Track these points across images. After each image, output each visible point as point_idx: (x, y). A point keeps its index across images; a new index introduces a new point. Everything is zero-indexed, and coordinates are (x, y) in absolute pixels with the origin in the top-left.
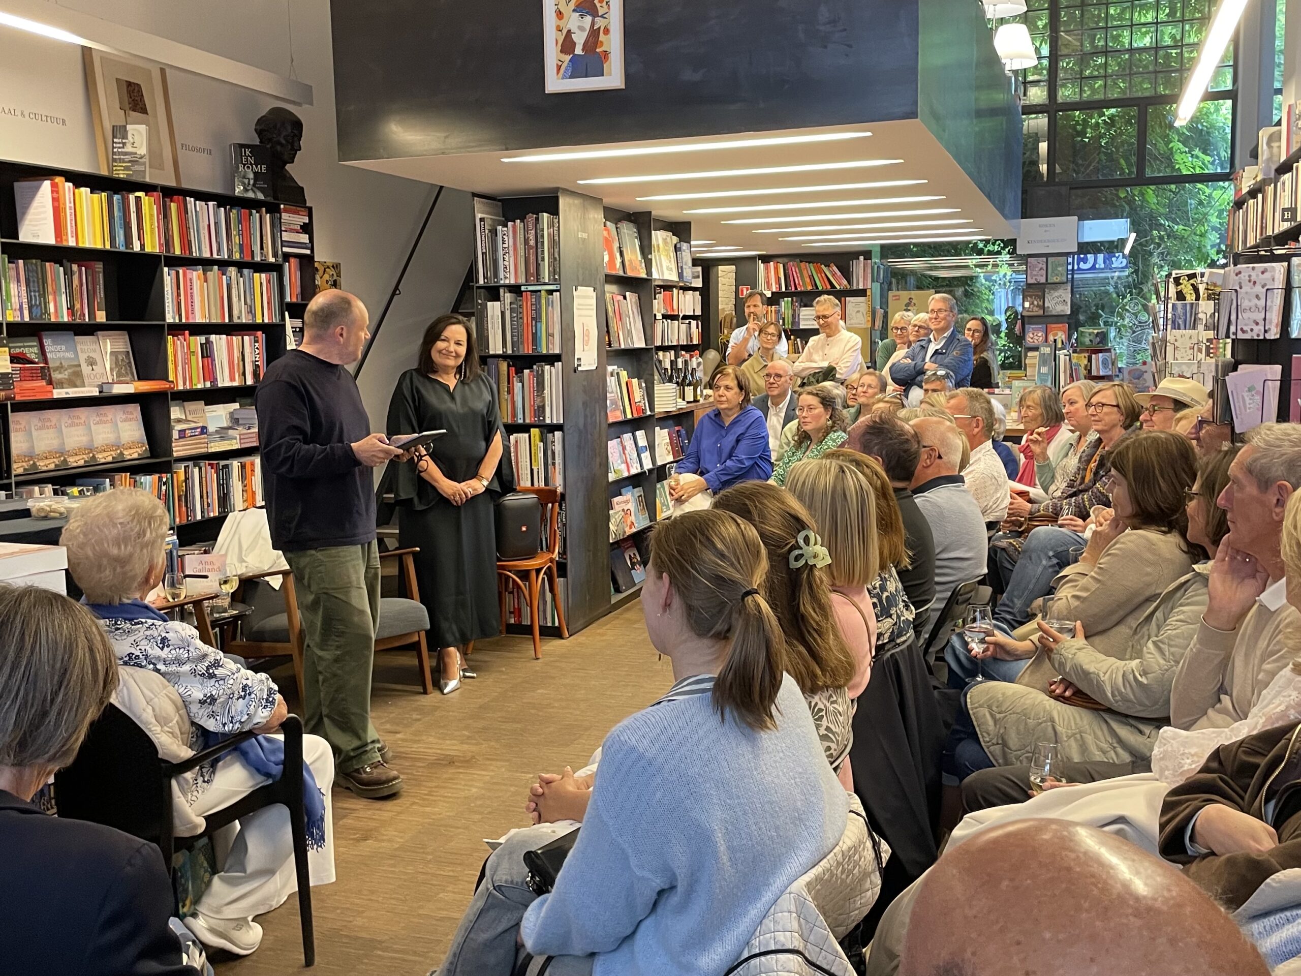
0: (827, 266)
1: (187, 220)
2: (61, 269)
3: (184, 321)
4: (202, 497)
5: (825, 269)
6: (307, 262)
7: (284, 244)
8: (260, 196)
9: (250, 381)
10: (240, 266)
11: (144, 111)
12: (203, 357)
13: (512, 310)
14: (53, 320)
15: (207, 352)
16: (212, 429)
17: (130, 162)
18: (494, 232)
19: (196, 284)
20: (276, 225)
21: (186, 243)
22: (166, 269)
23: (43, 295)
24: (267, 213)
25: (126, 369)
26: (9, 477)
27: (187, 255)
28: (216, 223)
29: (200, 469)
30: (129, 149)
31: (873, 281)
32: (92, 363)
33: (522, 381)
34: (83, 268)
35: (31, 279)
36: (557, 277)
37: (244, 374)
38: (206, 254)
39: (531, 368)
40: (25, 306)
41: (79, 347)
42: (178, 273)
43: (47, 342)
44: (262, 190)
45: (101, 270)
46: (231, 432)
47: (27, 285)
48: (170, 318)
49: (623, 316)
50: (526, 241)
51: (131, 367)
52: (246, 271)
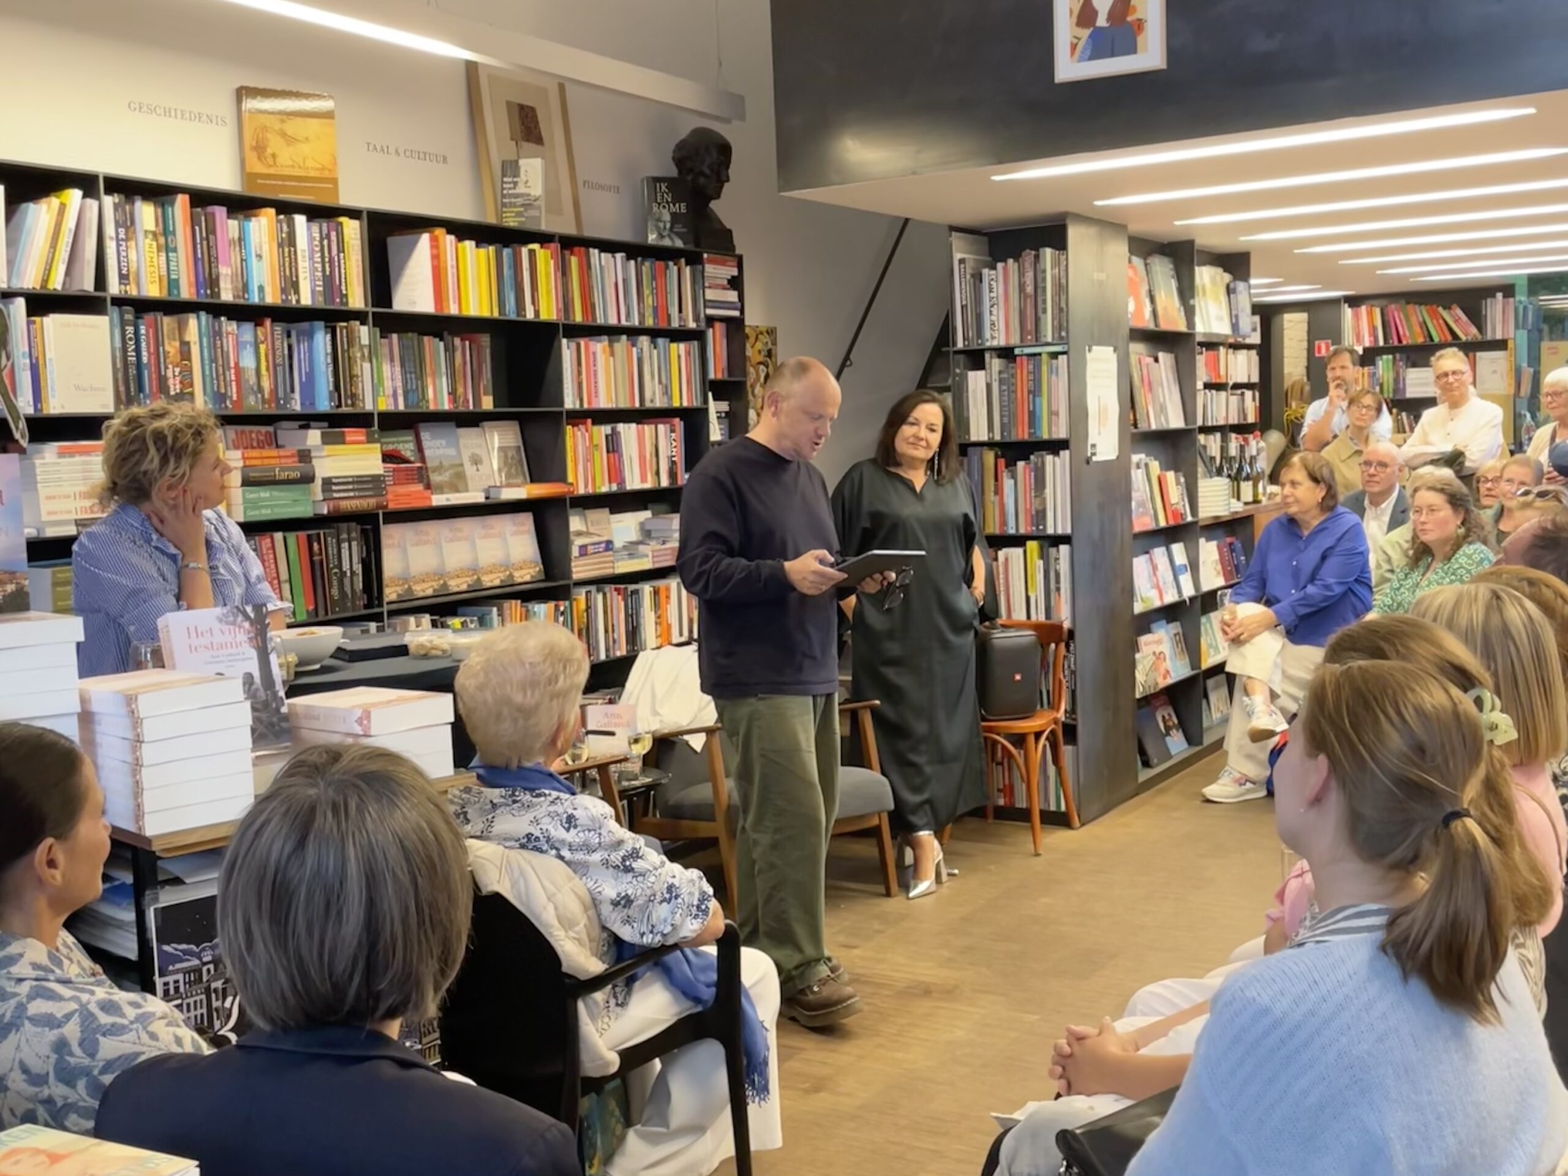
0: (1447, 307)
1: (589, 276)
2: (442, 344)
3: (586, 406)
4: (606, 631)
5: (1445, 314)
6: (735, 327)
7: (708, 303)
8: (679, 244)
9: (665, 483)
10: (654, 334)
11: (539, 140)
12: (608, 452)
13: (1001, 382)
14: (432, 407)
15: (613, 444)
16: (618, 544)
17: (523, 205)
18: (978, 278)
19: (601, 358)
20: (699, 280)
21: (588, 306)
22: (564, 341)
23: (421, 376)
24: (687, 264)
25: (516, 470)
26: (381, 605)
27: (590, 323)
28: (624, 280)
29: (605, 595)
30: (521, 189)
31: (1517, 327)
32: (476, 461)
33: (1014, 477)
34: (467, 343)
35: (406, 358)
36: (1063, 334)
37: (658, 473)
38: (613, 321)
39: (1026, 458)
40: (400, 391)
41: (462, 442)
42: (578, 345)
43: (425, 436)
44: (680, 236)
45: (488, 344)
46: (641, 548)
47: (402, 366)
48: (570, 402)
49: (1155, 385)
50: (1022, 287)
51: (522, 466)
52: (661, 341)
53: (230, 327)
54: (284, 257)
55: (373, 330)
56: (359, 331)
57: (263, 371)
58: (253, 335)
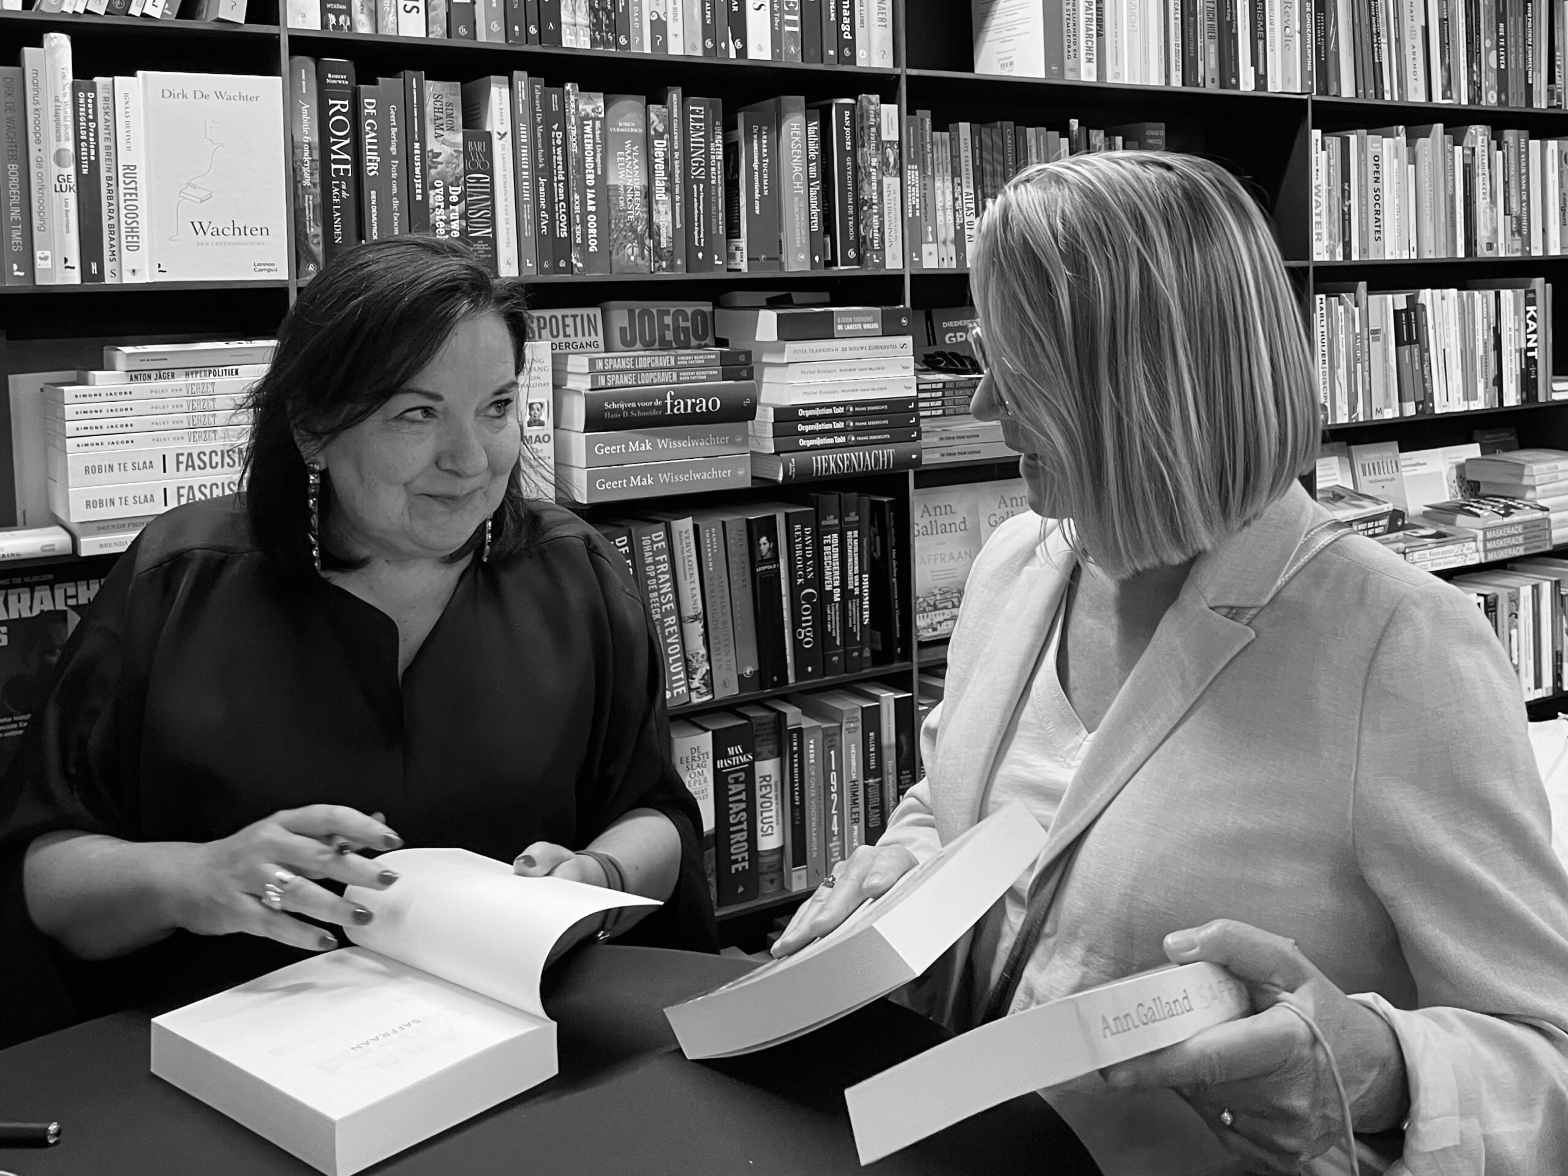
2: (1064, 142)
3: (1355, 257)
9: (1512, 399)
10: (1499, 121)
12: (1399, 343)
15: (1409, 329)
19: (1390, 167)
21: (1369, 70)
22: (1316, 134)
27: (1371, 101)
34: (1119, 140)
37: (1498, 381)
38: (1416, 96)
40: (970, 233)
42: (1344, 143)
47: (978, 183)
48: (1323, 251)
53: (583, 104)
55: (911, 111)
56: (878, 114)
57: (660, 195)
58: (641, 122)
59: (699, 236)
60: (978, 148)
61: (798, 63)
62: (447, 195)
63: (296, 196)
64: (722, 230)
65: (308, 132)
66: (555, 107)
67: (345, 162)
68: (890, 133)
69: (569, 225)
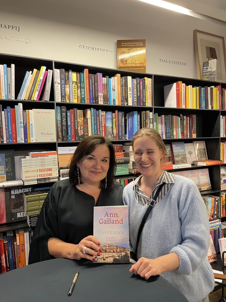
2: (179, 118)
11: (216, 58)
14: (175, 138)
17: (209, 75)
22: (221, 116)
23: (172, 128)
25: (204, 155)
32: (190, 153)
34: (188, 118)
35: (167, 122)
40: (164, 133)
42: (225, 118)
43: (174, 146)
45: (195, 118)
47: (165, 125)
48: (222, 135)
53: (102, 113)
54: (123, 90)
55: (155, 113)
56: (149, 114)
57: (114, 127)
58: (111, 116)
59: (120, 134)
60: (165, 119)
61: (136, 106)
62: (81, 128)
63: (57, 128)
64: (124, 133)
65: (59, 118)
66: (98, 114)
67: (65, 123)
68: (151, 117)
69: (100, 133)
